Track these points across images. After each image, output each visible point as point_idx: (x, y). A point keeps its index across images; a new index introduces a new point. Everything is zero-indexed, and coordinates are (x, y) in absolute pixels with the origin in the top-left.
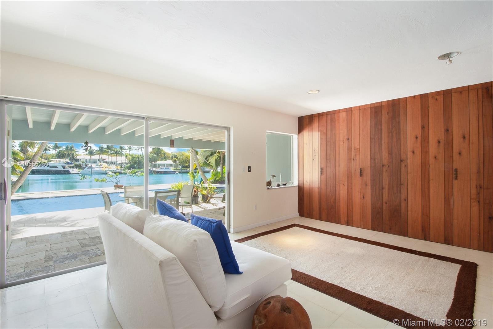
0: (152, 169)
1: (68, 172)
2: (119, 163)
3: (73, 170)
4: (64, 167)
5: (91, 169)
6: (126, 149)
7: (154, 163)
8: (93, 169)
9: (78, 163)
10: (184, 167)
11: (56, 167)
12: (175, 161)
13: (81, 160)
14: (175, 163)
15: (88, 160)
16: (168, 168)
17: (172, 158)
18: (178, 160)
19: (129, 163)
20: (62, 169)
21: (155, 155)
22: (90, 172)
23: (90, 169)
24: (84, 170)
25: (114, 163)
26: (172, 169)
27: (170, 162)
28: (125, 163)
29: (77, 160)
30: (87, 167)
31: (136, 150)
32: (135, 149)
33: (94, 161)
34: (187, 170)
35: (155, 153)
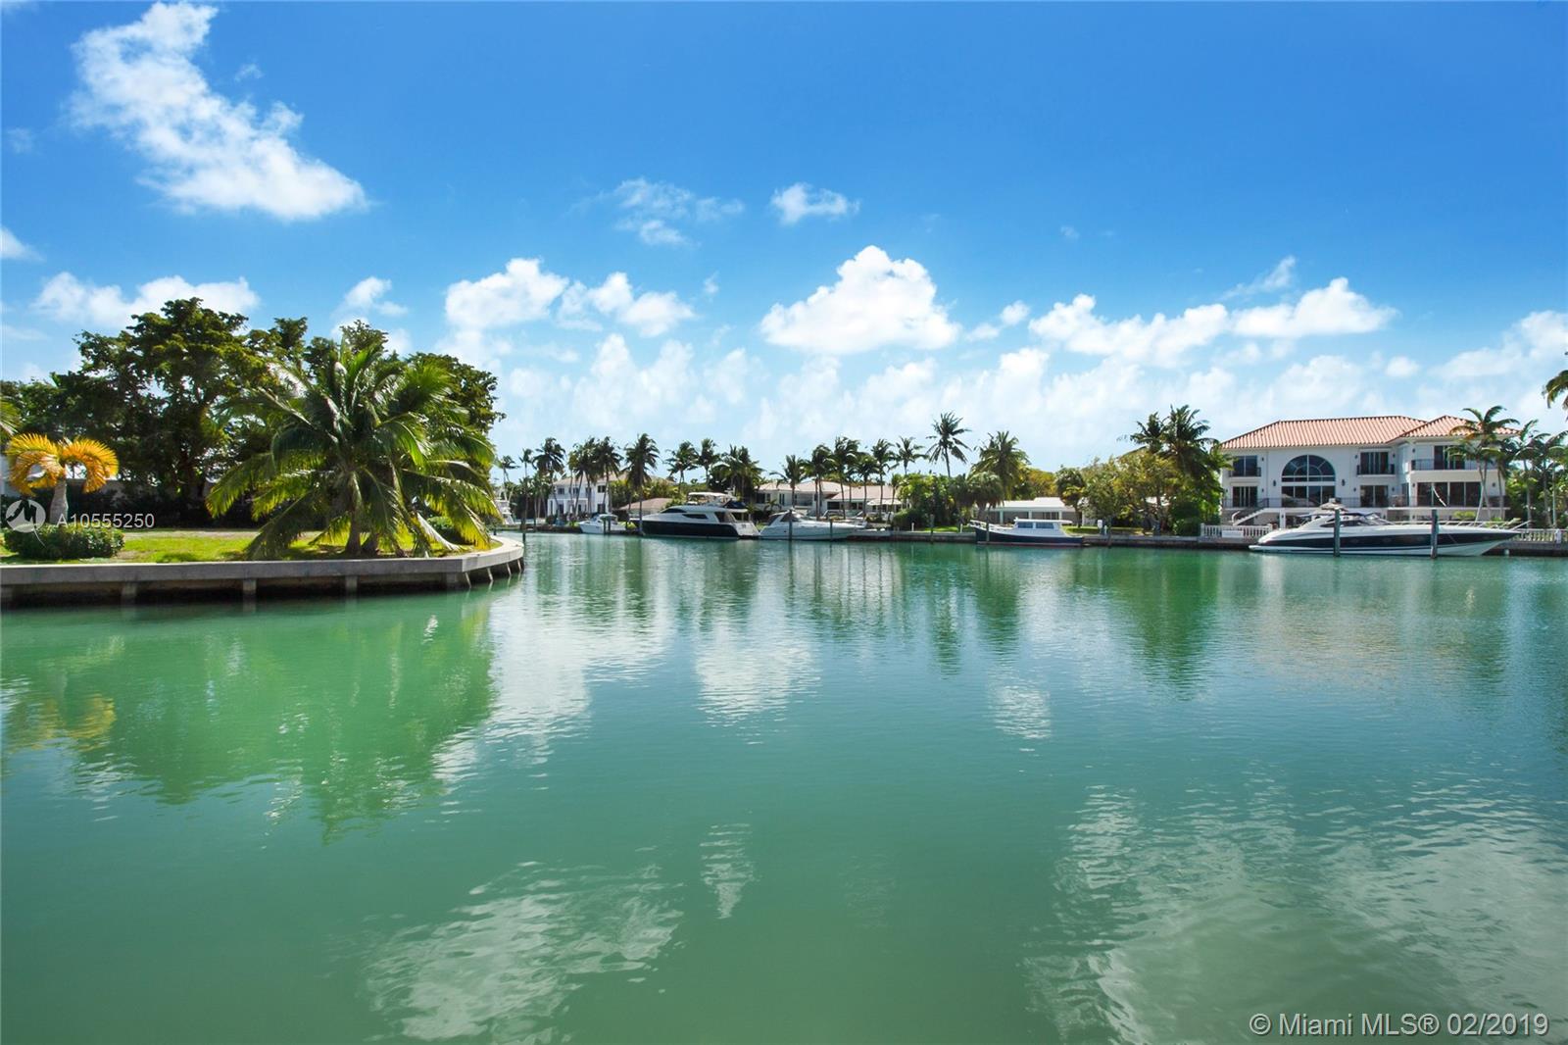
0: (987, 527)
1: (731, 534)
2: (874, 507)
3: (744, 526)
4: (721, 516)
5: (791, 525)
6: (894, 459)
7: (988, 505)
8: (794, 524)
9: (760, 507)
10: (1119, 522)
11: (703, 517)
12: (1072, 499)
13: (769, 495)
14: (1075, 506)
15: (788, 498)
16: (1051, 526)
17: (1062, 485)
18: (1086, 495)
19: (904, 507)
20: (717, 521)
21: (994, 476)
22: (787, 533)
23: (787, 525)
24: (772, 526)
25: (860, 508)
26: (1062, 530)
27: (1055, 503)
28: (891, 507)
29: (762, 497)
30: (780, 518)
31: (928, 460)
32: (925, 457)
33: (803, 500)
34: (1131, 536)
35: (994, 470)
